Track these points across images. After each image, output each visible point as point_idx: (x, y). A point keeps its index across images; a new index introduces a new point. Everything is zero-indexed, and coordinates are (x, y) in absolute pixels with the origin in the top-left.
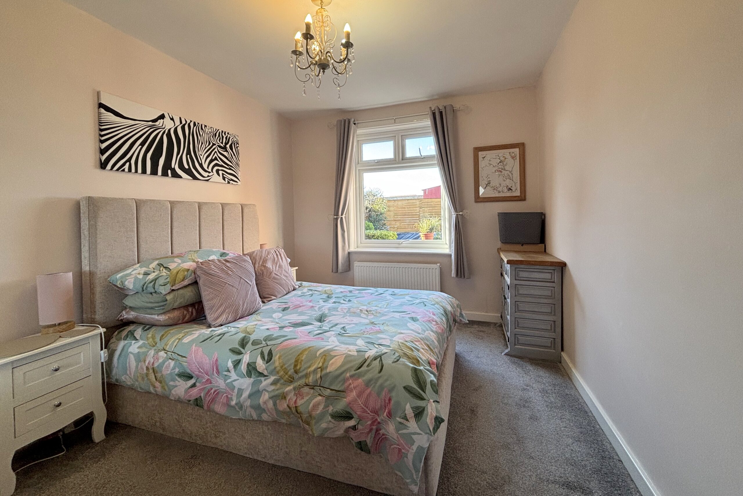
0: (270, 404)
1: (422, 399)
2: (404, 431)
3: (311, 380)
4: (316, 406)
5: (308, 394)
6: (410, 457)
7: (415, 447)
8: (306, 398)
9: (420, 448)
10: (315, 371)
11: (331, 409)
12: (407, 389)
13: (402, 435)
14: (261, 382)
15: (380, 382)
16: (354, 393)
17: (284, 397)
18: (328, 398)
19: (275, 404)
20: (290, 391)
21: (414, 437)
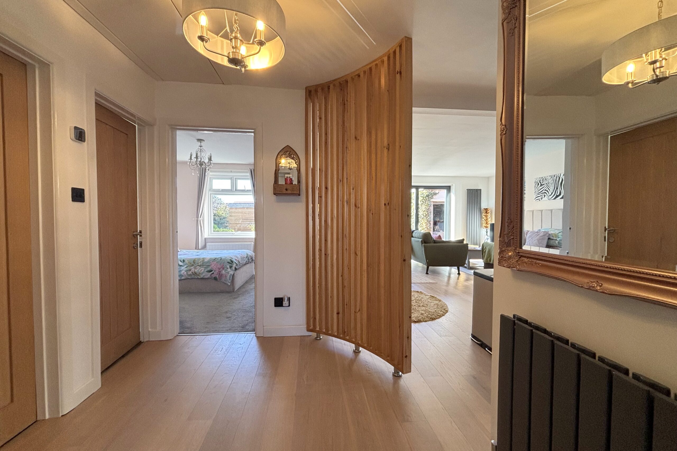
0: (186, 273)
1: (232, 264)
2: (227, 271)
3: (199, 264)
4: (201, 270)
5: (198, 268)
6: (228, 277)
7: (229, 274)
8: (198, 269)
9: (231, 274)
10: (201, 262)
11: (206, 270)
12: (228, 262)
13: (226, 272)
14: (181, 268)
15: (221, 262)
16: (213, 265)
17: (190, 270)
18: (205, 268)
19: (187, 273)
20: (192, 268)
21: (229, 272)
